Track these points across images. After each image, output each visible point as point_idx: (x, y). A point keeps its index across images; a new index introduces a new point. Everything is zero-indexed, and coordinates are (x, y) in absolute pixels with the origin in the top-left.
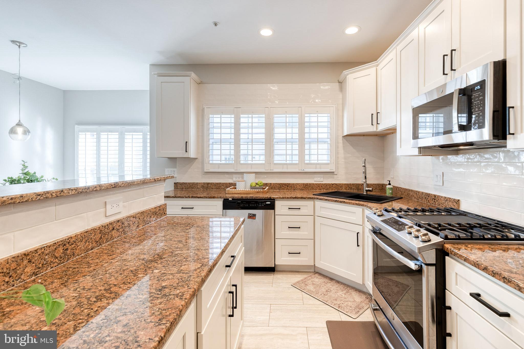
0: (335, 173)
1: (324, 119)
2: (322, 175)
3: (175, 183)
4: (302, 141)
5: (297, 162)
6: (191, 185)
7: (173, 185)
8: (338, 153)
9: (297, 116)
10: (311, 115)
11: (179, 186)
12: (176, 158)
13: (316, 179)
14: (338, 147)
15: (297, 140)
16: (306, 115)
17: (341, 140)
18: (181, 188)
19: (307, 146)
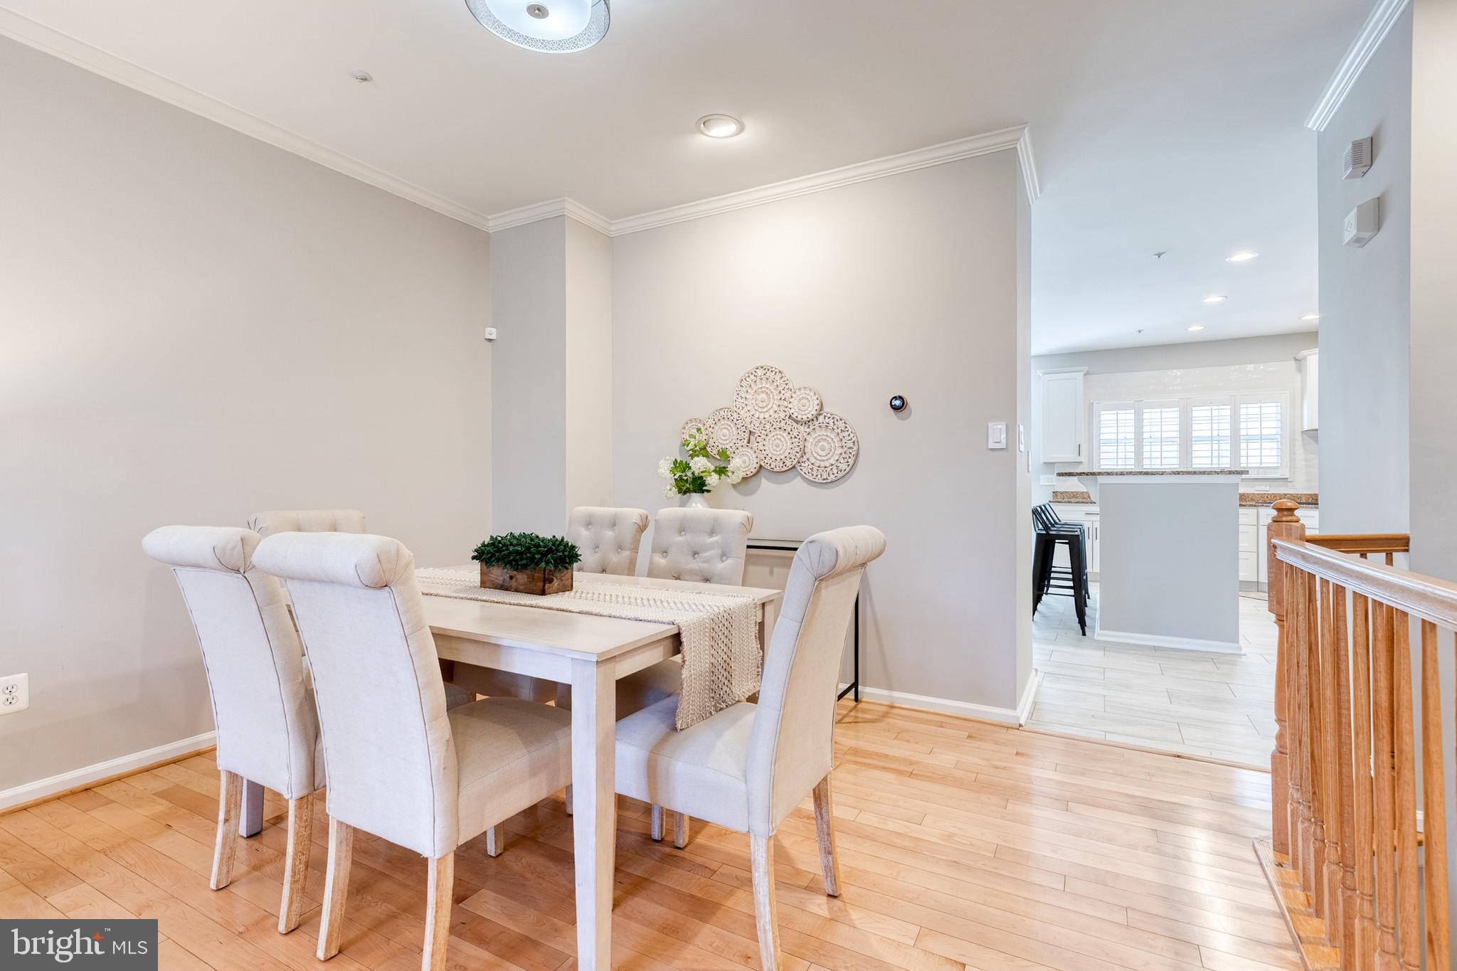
0: (1289, 480)
1: (1271, 410)
2: (1268, 483)
3: (1053, 492)
4: (1235, 439)
5: (1228, 466)
6: (1075, 494)
7: (1052, 494)
8: (1294, 453)
9: (1229, 407)
10: (1249, 405)
12: (1054, 463)
13: (1257, 488)
14: (1294, 445)
15: (1229, 438)
16: (1242, 406)
17: (1299, 437)
19: (1243, 446)
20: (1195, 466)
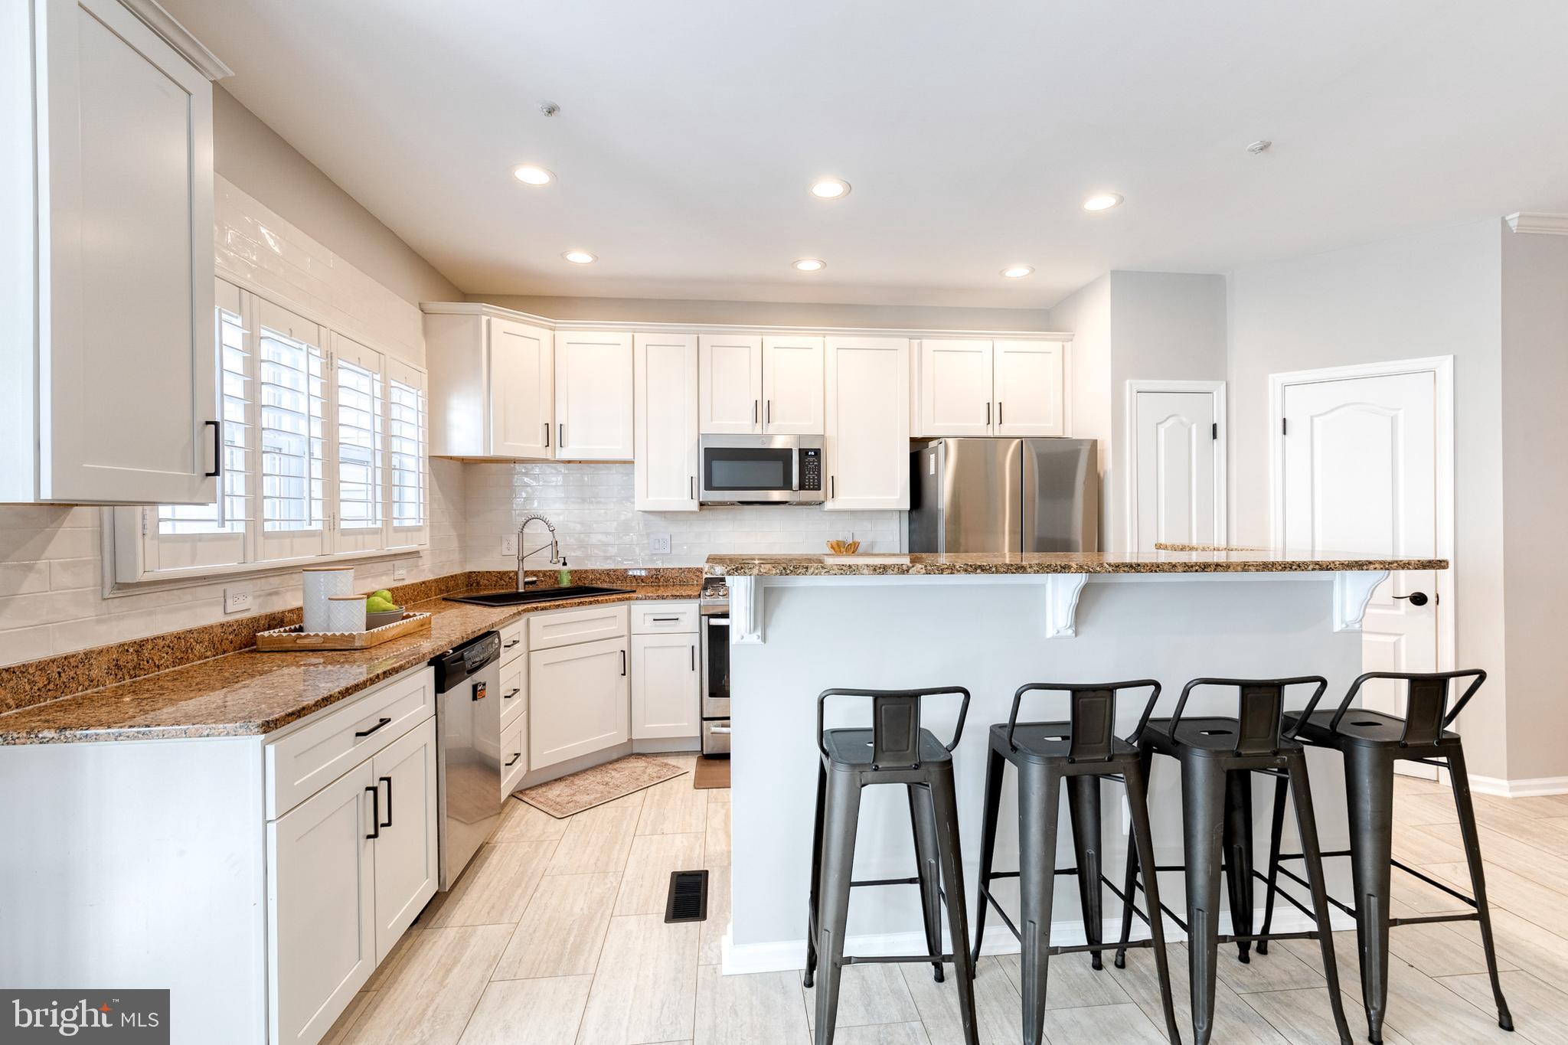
0: (421, 554)
20: (344, 525)
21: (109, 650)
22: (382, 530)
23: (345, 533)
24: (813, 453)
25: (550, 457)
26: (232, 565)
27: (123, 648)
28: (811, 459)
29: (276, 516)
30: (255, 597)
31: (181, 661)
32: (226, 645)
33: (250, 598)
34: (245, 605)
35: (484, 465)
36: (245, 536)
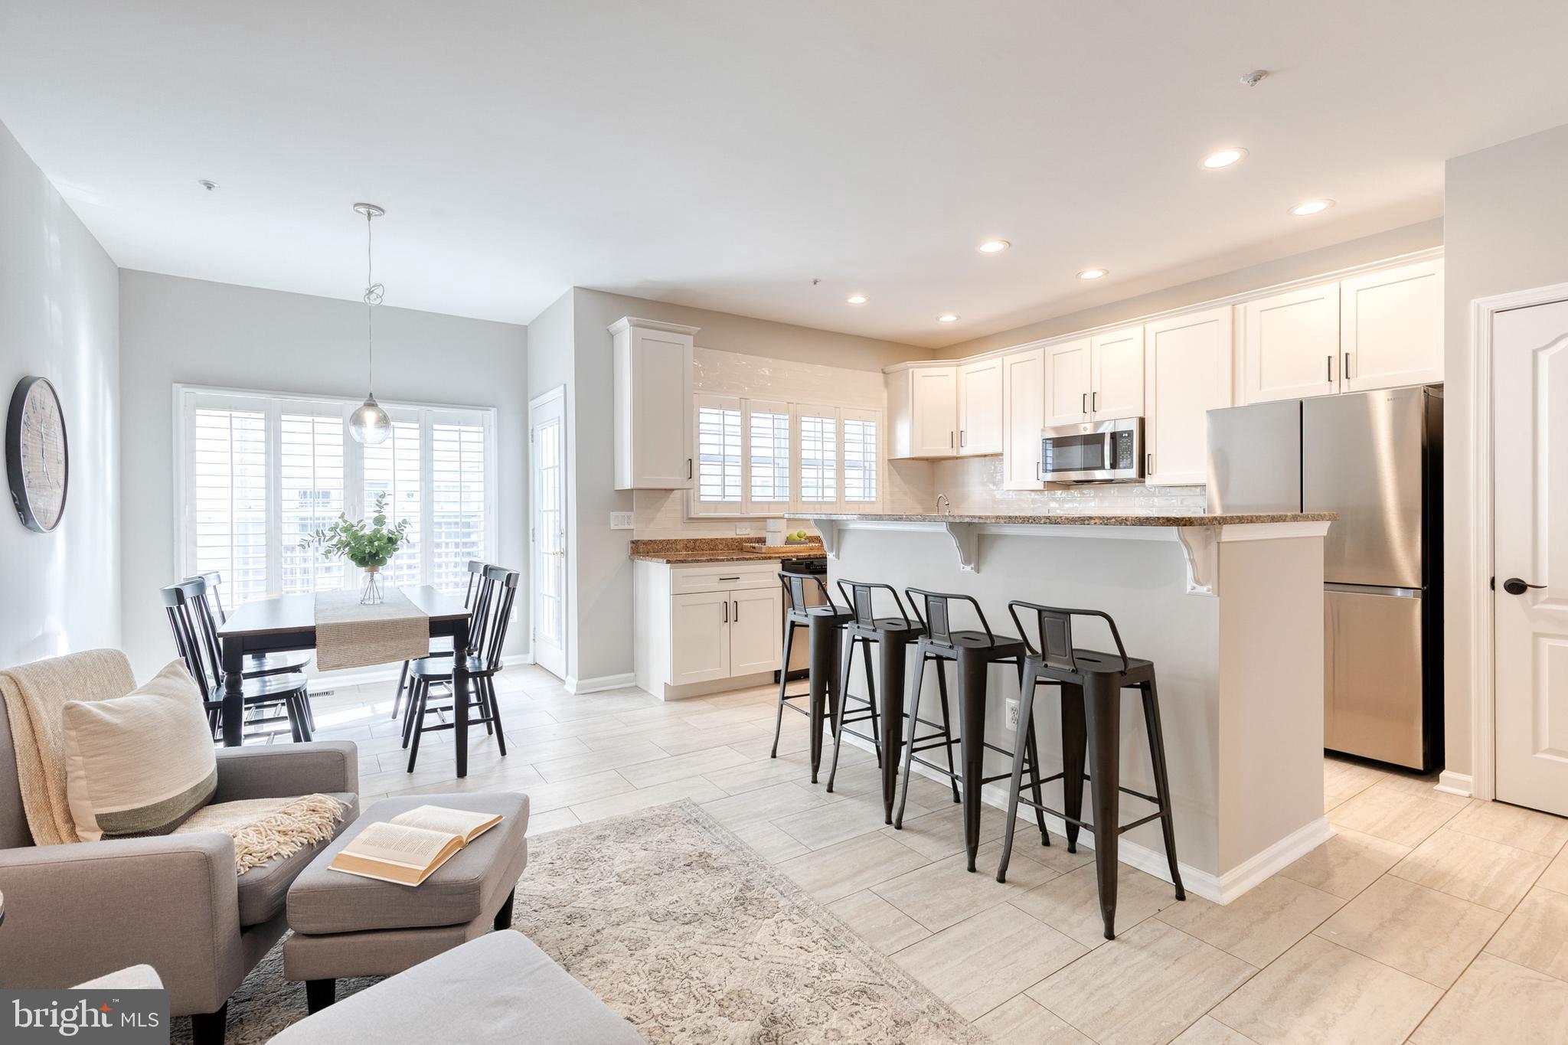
1: (872, 429)
3: (633, 542)
4: (841, 465)
5: (834, 500)
7: (630, 545)
8: (884, 486)
9: (833, 421)
10: (854, 422)
11: (641, 547)
15: (834, 463)
16: (846, 422)
18: (646, 550)
19: (848, 473)
20: (804, 499)
21: (683, 540)
22: (836, 502)
23: (804, 503)
24: (1126, 435)
25: (955, 454)
26: (737, 515)
27: (689, 541)
28: (1125, 440)
29: (759, 494)
30: (752, 529)
31: (712, 550)
32: (734, 547)
33: (749, 529)
34: (745, 532)
35: (943, 462)
36: (741, 502)
